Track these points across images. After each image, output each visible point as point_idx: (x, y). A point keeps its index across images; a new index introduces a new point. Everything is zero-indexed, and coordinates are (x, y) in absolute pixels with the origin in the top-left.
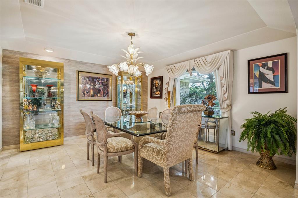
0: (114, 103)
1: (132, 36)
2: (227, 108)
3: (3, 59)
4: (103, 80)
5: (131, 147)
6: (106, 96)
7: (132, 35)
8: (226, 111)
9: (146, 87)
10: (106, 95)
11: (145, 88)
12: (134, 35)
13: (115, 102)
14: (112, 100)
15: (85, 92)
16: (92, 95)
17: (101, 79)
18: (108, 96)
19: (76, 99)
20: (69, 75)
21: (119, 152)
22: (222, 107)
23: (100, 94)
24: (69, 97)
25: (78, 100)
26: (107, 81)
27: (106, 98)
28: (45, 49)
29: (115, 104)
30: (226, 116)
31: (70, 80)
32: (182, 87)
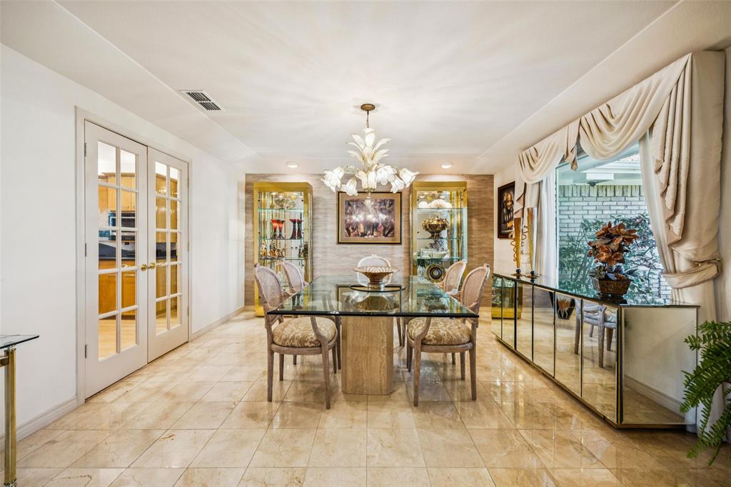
0: (405, 248)
1: (368, 111)
2: (688, 273)
3: (246, 188)
4: (383, 203)
5: (311, 342)
6: (389, 235)
7: (368, 108)
8: (689, 282)
9: (489, 211)
10: (388, 233)
11: (486, 214)
12: (373, 107)
13: (407, 246)
14: (400, 244)
15: (350, 228)
16: (362, 233)
17: (379, 203)
18: (393, 234)
19: (336, 241)
20: (324, 200)
21: (288, 346)
22: (672, 269)
23: (377, 231)
24: (325, 238)
25: (339, 243)
26: (390, 205)
27: (389, 240)
28: (287, 163)
29: (407, 250)
30: (690, 301)
31: (326, 209)
32: (625, 203)
